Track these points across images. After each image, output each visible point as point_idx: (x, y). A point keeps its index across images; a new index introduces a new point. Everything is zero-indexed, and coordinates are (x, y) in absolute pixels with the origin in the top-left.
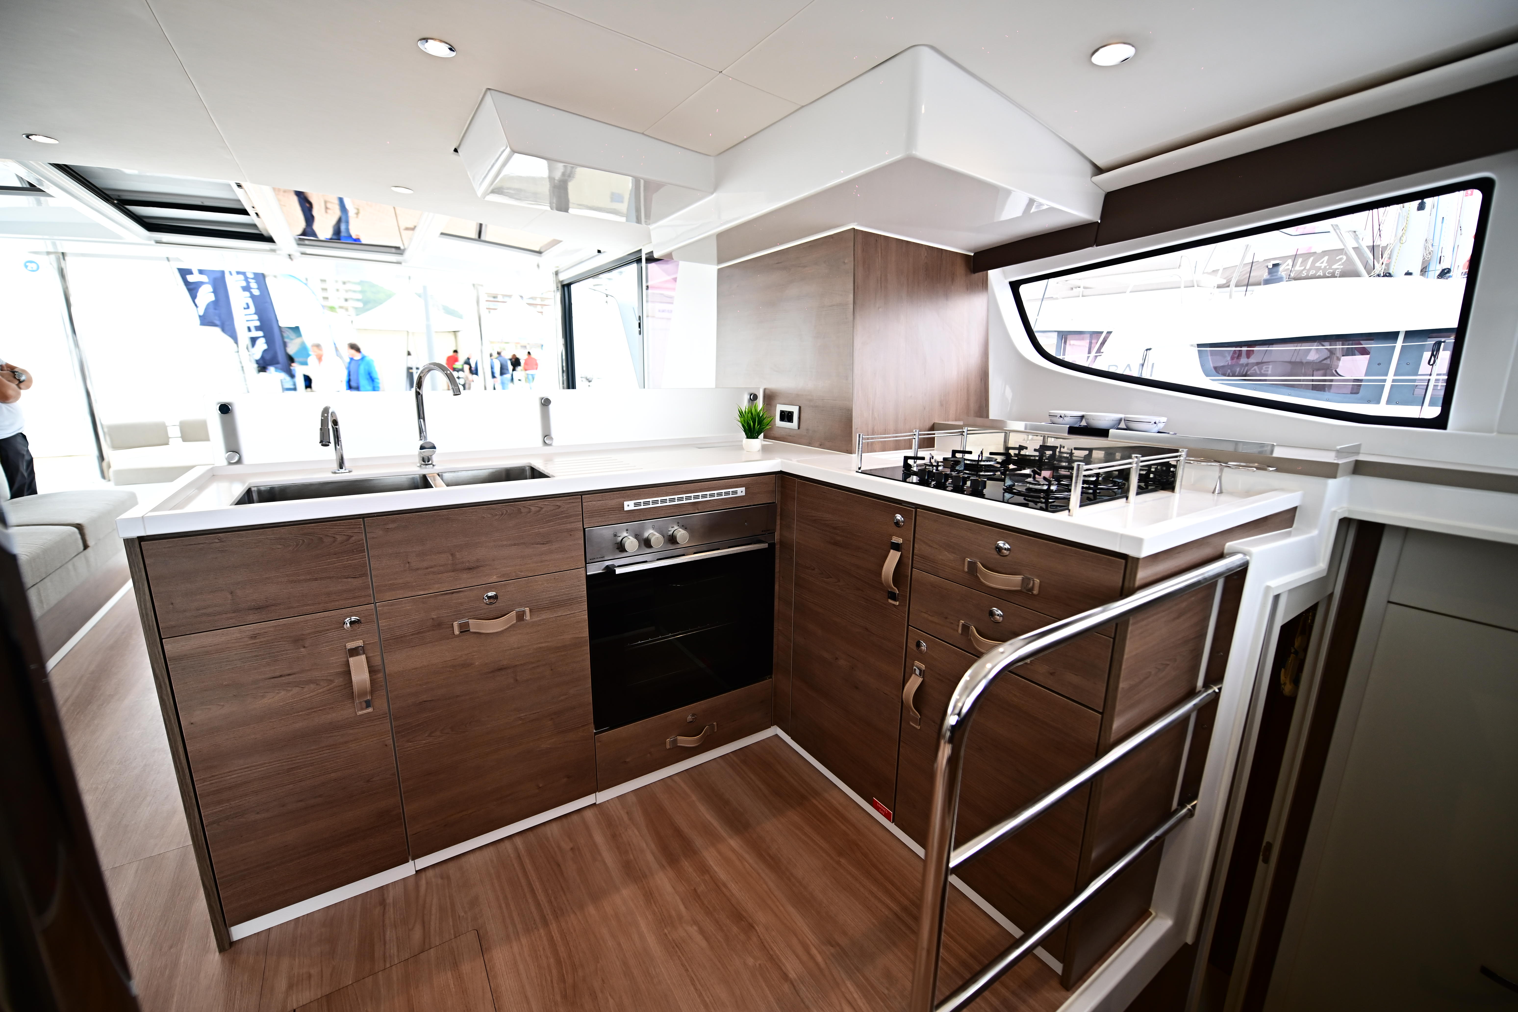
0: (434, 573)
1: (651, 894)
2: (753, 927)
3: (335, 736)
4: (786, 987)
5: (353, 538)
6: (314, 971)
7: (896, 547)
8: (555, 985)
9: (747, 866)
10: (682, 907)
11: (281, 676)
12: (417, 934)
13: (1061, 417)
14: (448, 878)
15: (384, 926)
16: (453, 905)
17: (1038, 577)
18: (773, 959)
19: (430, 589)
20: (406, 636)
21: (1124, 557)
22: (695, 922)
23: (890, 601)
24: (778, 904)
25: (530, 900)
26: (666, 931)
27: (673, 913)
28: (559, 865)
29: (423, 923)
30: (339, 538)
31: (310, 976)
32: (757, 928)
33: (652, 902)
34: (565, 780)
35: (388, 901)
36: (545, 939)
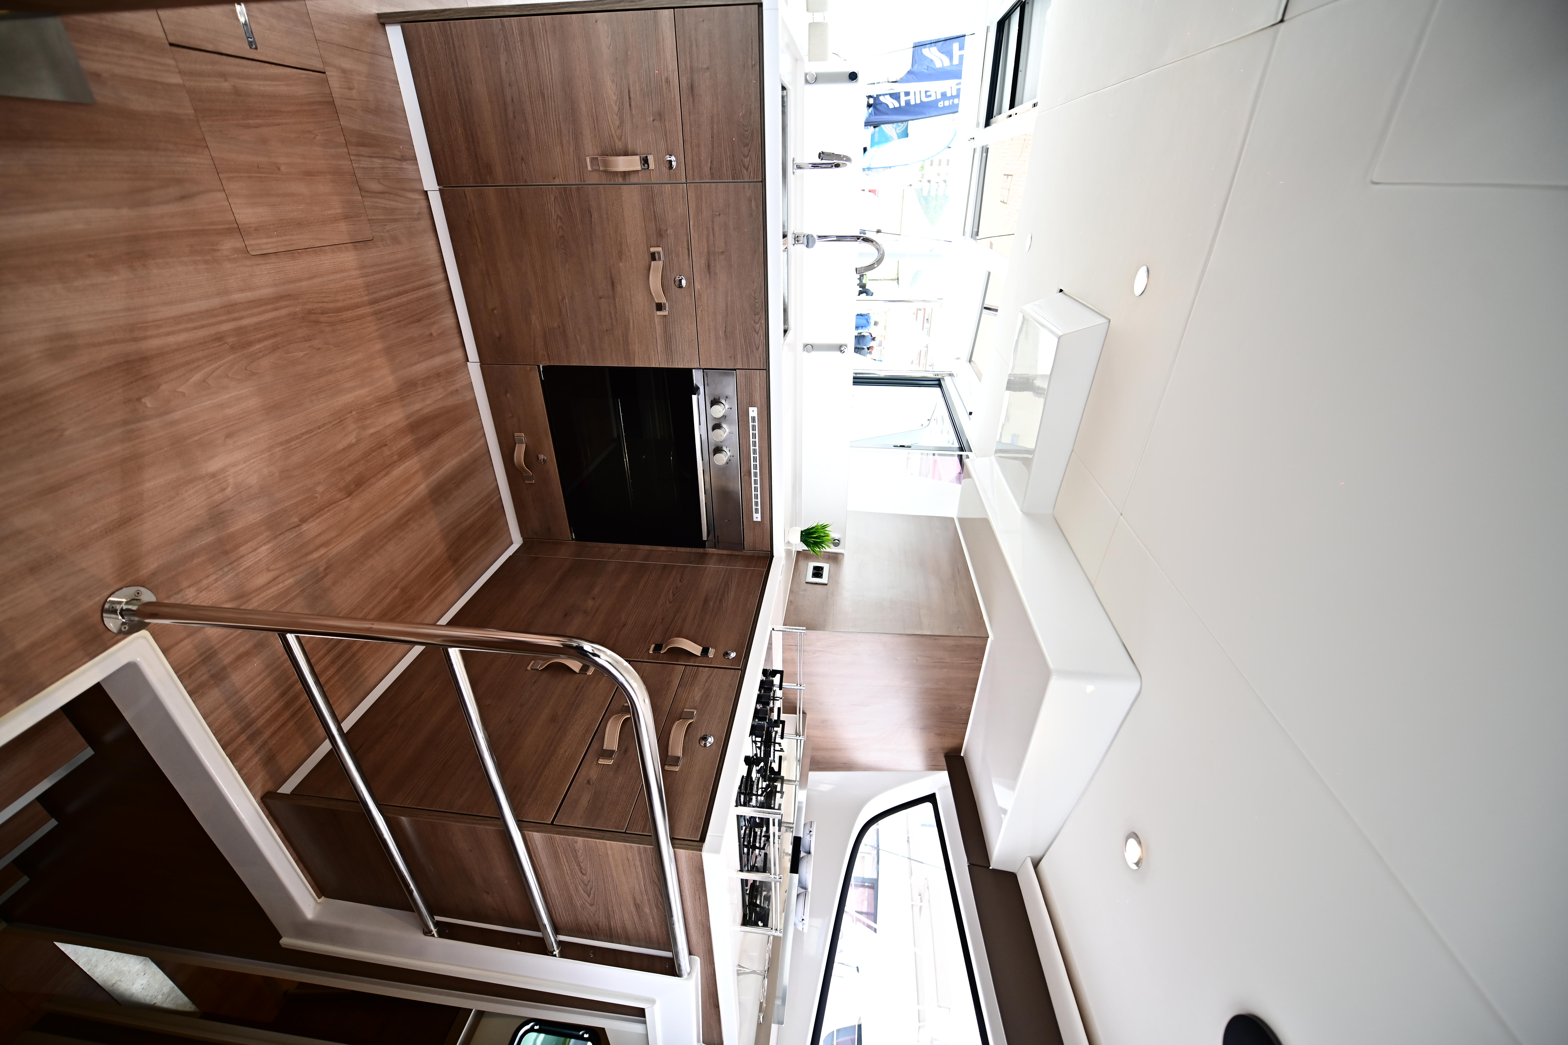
0: (708, 236)
1: (386, 403)
2: (349, 496)
3: (569, 136)
4: (295, 520)
5: (745, 171)
6: (354, 93)
7: (705, 651)
8: (320, 305)
9: (401, 498)
10: (372, 430)
11: (630, 98)
12: (375, 186)
13: (810, 831)
14: (418, 219)
15: (385, 158)
16: (396, 220)
17: (681, 770)
18: (320, 510)
19: (694, 231)
20: (654, 206)
21: (703, 839)
22: (358, 441)
23: (653, 646)
24: (366, 523)
25: (392, 291)
26: (354, 413)
27: (368, 422)
28: (419, 321)
29: (383, 193)
30: (747, 160)
31: (350, 89)
32: (348, 499)
33: (380, 403)
34: (497, 334)
35: (404, 163)
36: (359, 300)
